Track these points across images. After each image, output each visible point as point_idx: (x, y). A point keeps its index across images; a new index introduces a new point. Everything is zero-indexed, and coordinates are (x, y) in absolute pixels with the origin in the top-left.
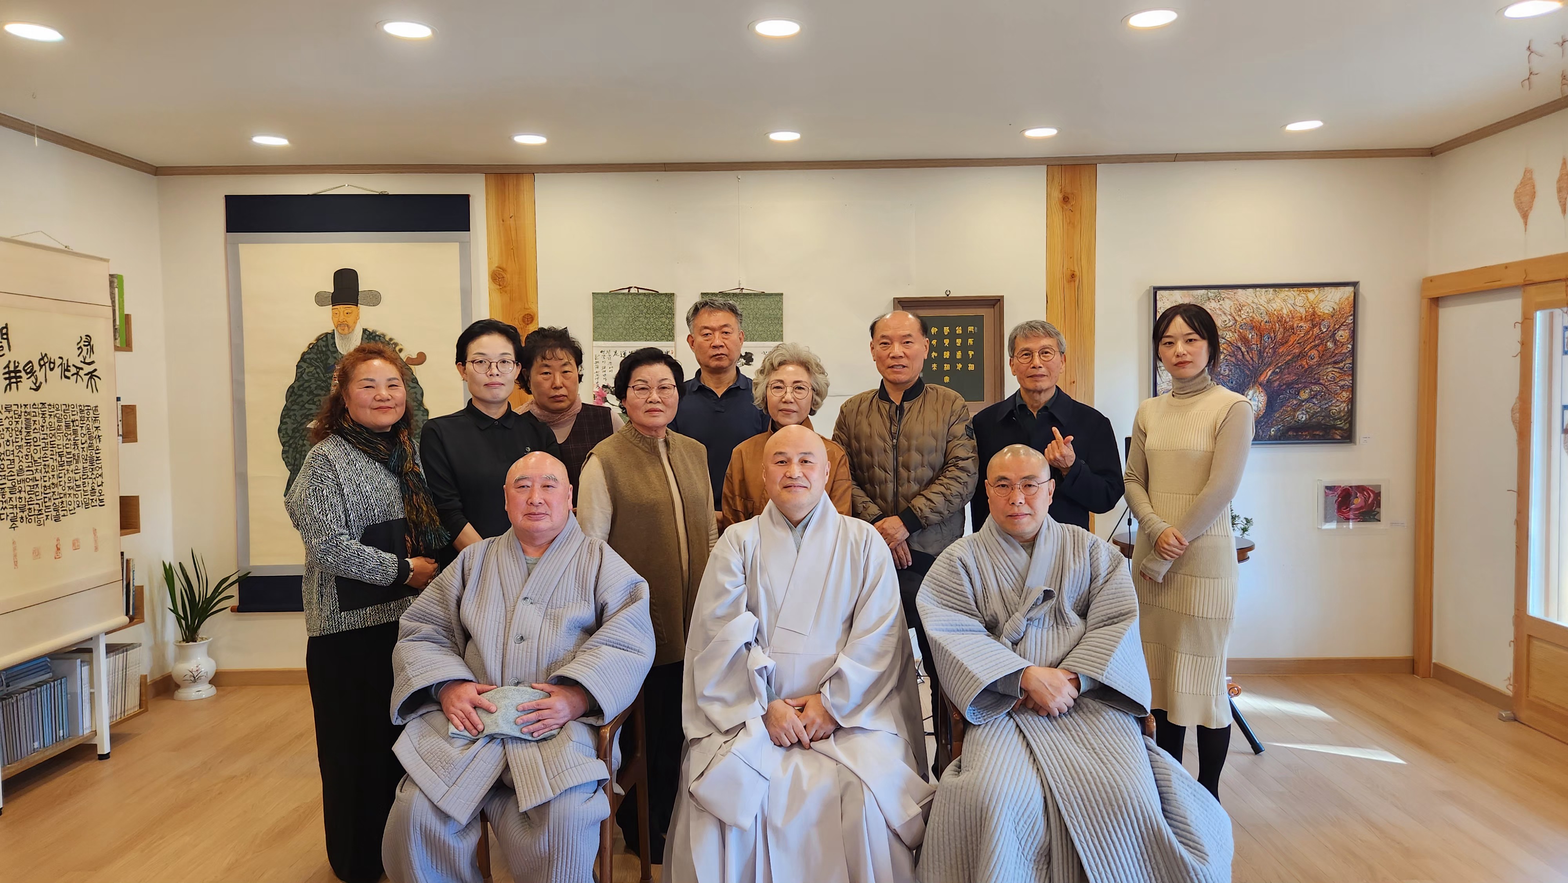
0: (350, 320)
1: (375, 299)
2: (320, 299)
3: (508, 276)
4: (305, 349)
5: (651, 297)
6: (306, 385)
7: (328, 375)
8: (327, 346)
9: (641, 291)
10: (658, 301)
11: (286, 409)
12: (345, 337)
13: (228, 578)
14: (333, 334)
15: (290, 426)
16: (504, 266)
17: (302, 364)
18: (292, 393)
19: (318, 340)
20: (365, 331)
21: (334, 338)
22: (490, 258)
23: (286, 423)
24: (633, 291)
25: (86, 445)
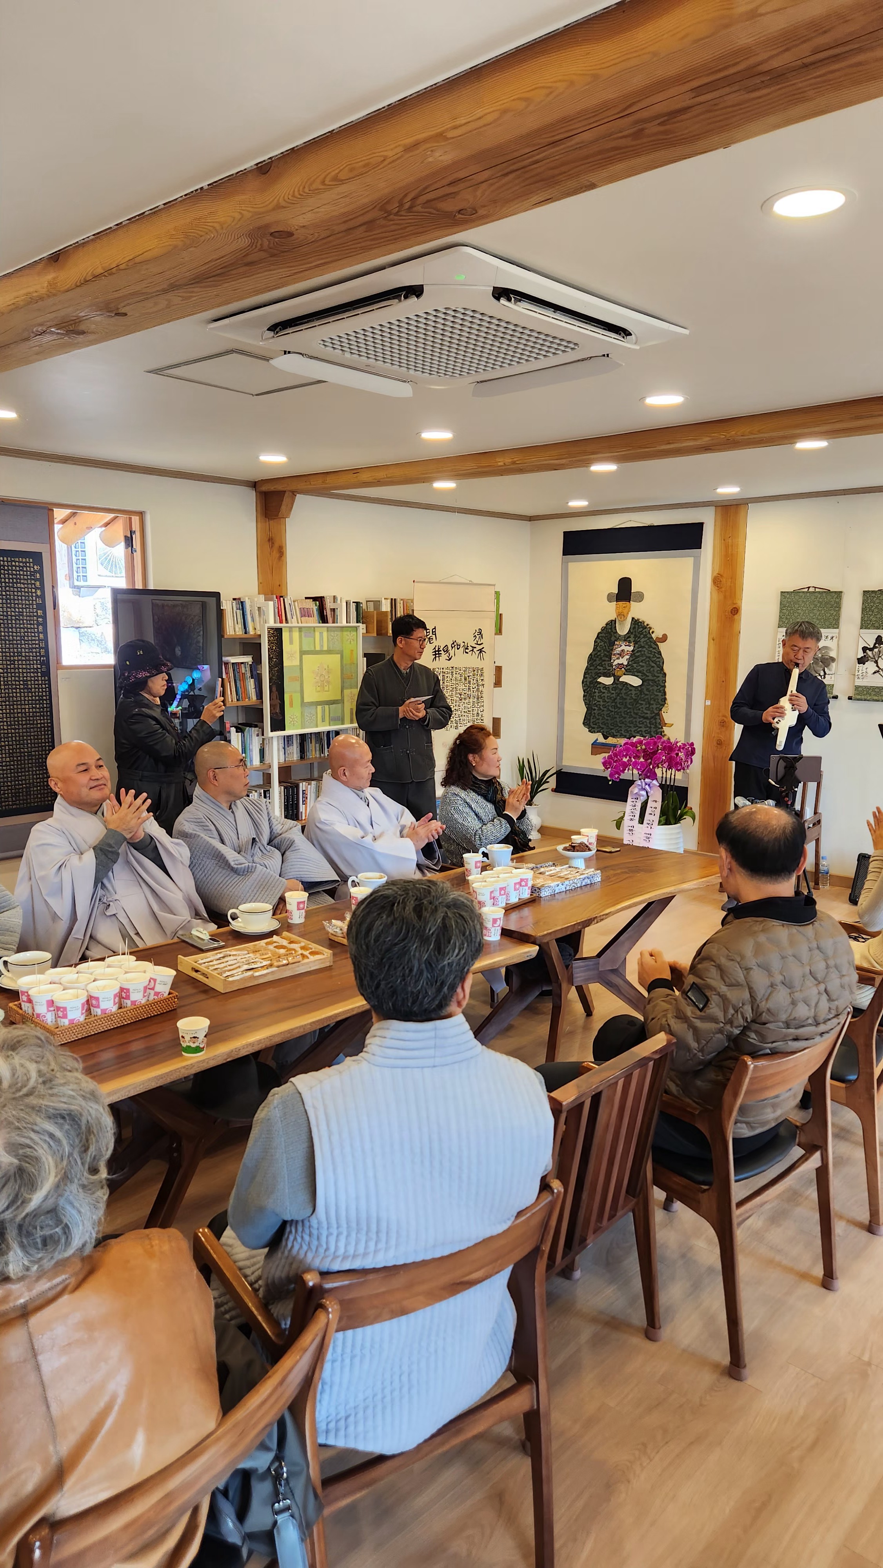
0: (625, 611)
1: (640, 597)
2: (610, 598)
3: (724, 580)
4: (600, 631)
5: (824, 595)
6: (599, 653)
7: (611, 648)
8: (611, 629)
9: (817, 590)
10: (829, 597)
11: (587, 668)
12: (622, 623)
13: (548, 771)
14: (615, 621)
15: (589, 680)
16: (722, 573)
17: (598, 640)
18: (591, 658)
19: (607, 624)
20: (633, 618)
21: (615, 623)
22: (713, 568)
23: (586, 678)
24: (811, 590)
25: (475, 689)
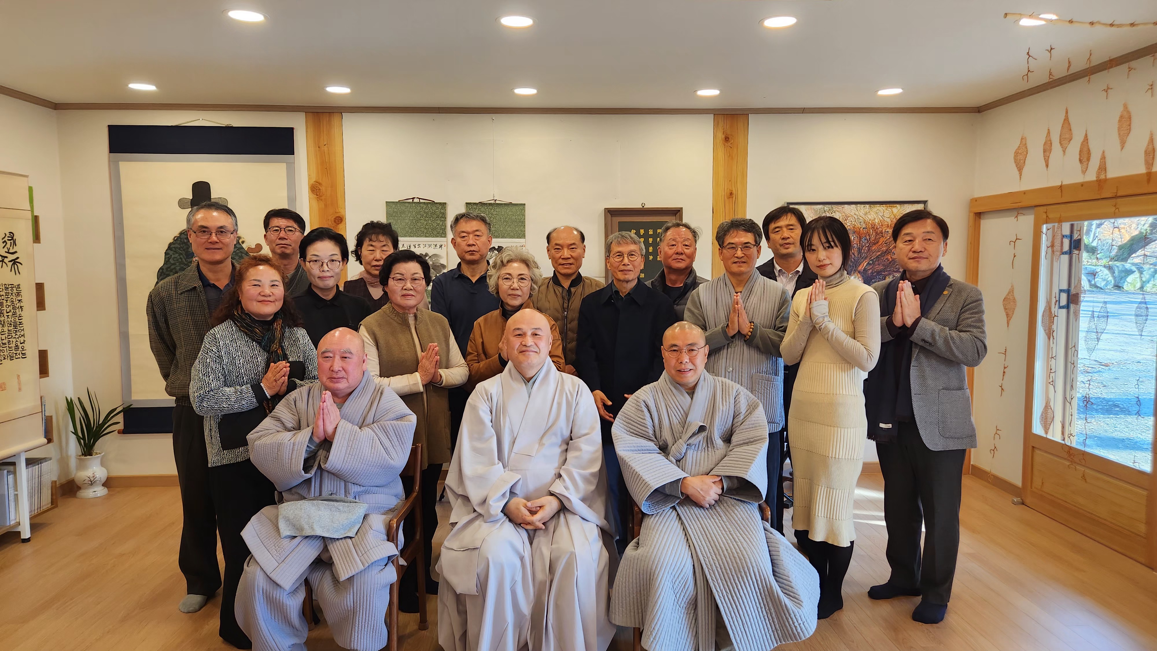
1: (222, 204)
2: (181, 204)
3: (323, 189)
4: (171, 241)
5: (429, 205)
6: (173, 267)
7: (189, 260)
8: (186, 239)
9: (421, 201)
10: (434, 208)
13: (115, 409)
16: (320, 181)
17: (169, 252)
18: (162, 272)
19: (181, 234)
22: (309, 175)
24: (416, 200)
25: (10, 314)
